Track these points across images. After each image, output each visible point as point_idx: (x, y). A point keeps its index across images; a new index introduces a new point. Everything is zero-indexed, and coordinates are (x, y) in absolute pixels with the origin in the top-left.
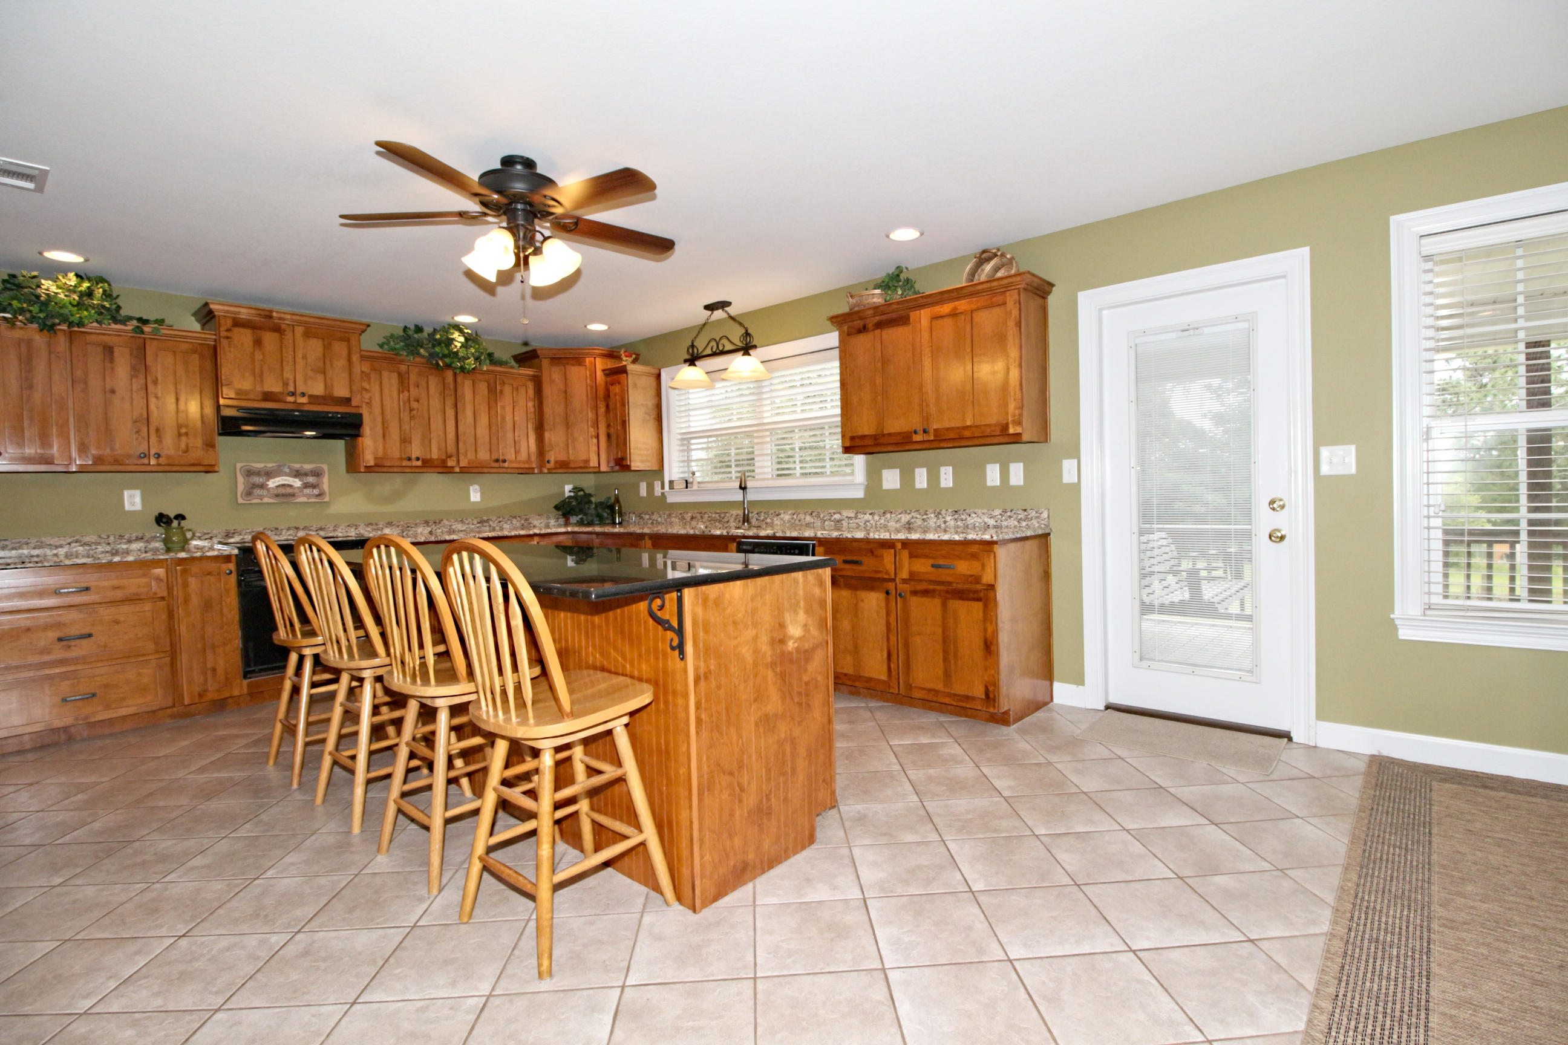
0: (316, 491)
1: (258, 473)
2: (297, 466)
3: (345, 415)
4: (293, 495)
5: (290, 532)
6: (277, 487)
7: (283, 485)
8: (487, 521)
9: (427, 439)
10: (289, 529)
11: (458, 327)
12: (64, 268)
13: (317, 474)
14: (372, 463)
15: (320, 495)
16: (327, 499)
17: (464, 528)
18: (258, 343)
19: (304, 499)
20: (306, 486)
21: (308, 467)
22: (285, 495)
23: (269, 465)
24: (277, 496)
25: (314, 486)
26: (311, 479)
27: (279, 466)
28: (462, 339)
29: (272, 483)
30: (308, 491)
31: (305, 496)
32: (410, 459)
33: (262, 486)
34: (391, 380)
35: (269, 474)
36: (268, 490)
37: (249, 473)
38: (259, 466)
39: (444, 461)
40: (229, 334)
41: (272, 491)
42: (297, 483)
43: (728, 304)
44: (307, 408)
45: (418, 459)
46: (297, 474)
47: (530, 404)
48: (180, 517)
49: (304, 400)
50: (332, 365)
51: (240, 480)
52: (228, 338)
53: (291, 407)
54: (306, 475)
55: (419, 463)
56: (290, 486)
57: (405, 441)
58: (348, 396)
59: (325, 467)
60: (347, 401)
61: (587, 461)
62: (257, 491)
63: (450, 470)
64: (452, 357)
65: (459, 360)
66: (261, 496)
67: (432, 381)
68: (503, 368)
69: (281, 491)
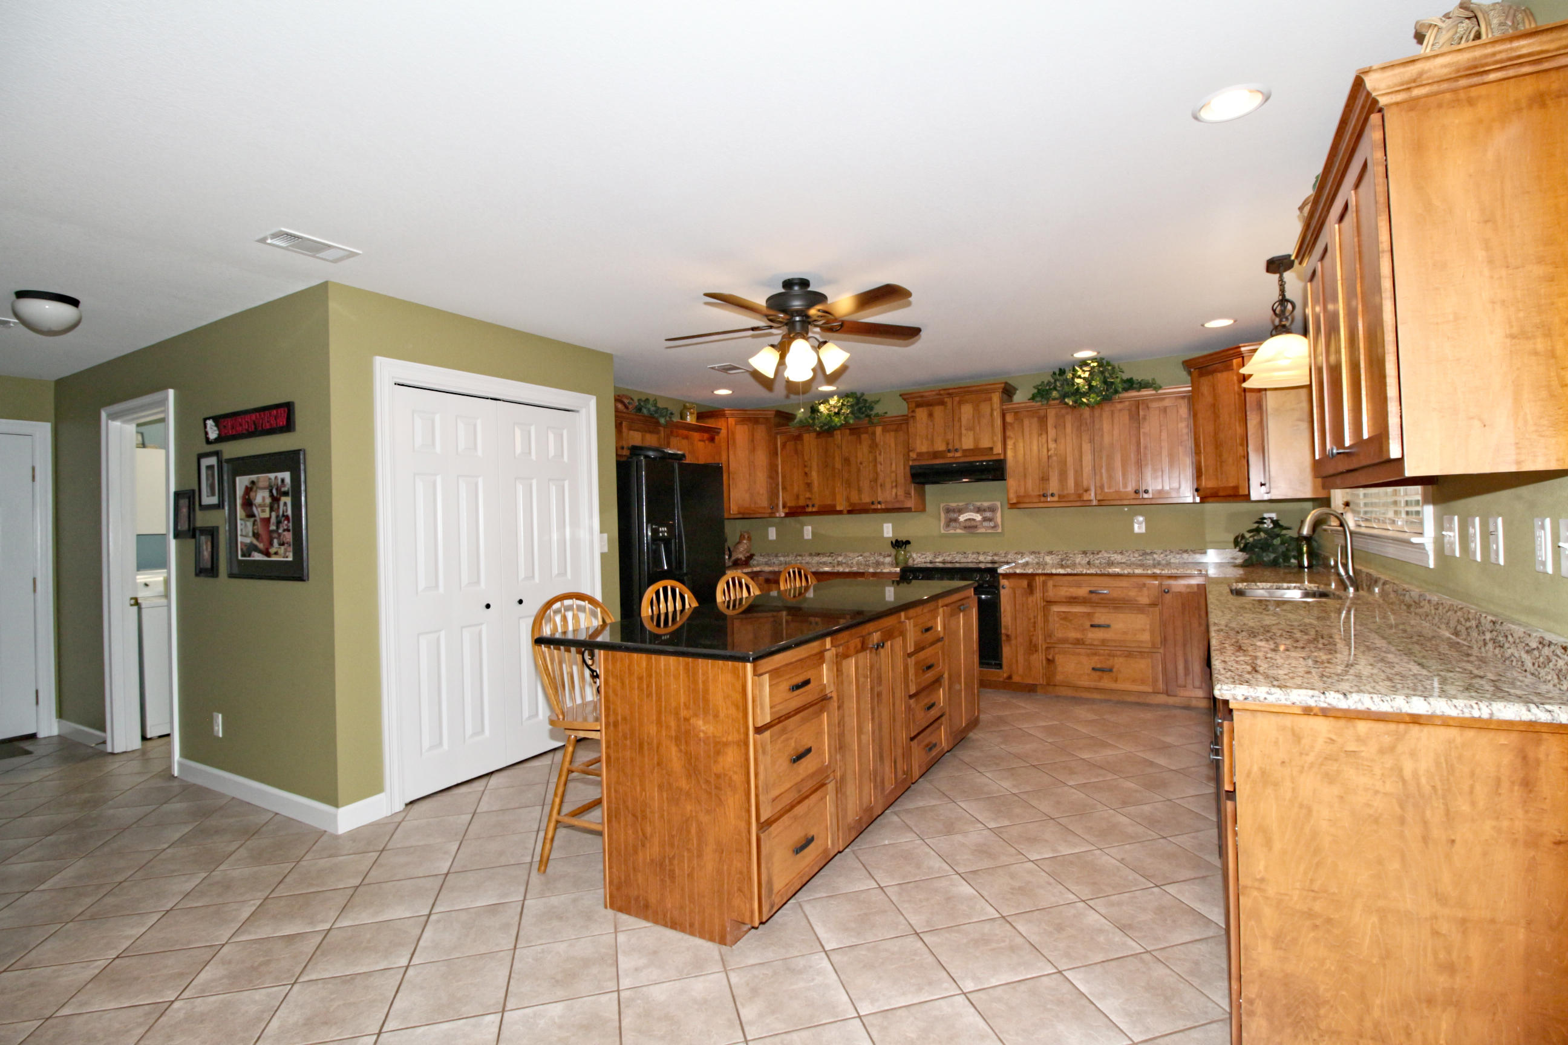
0: (992, 524)
1: (954, 511)
2: (978, 504)
3: (992, 462)
4: (976, 527)
5: (974, 556)
6: (966, 520)
7: (970, 519)
8: (1151, 554)
9: (1063, 476)
10: (973, 553)
12: (831, 395)
13: (992, 509)
14: (1014, 501)
15: (995, 527)
16: (1000, 530)
17: (1124, 561)
18: (931, 415)
19: (983, 530)
20: (985, 519)
21: (986, 504)
22: (971, 527)
23: (961, 504)
24: (965, 527)
25: (990, 520)
26: (988, 514)
27: (967, 504)
28: (1086, 374)
29: (962, 518)
30: (986, 524)
31: (984, 527)
32: (1046, 495)
33: (956, 520)
34: (1031, 426)
35: (960, 511)
36: (960, 523)
37: (948, 511)
38: (954, 505)
39: (1082, 496)
40: (913, 414)
41: (962, 525)
42: (978, 517)
44: (962, 460)
45: (1052, 495)
46: (979, 510)
47: (1183, 424)
48: (907, 543)
49: (958, 454)
50: (979, 422)
51: (942, 516)
52: (913, 417)
53: (952, 461)
54: (985, 510)
55: (1056, 499)
56: (974, 520)
58: (990, 445)
59: (994, 503)
60: (992, 451)
61: (1236, 488)
62: (953, 524)
63: (1087, 504)
64: (1077, 392)
65: (1084, 395)
66: (955, 528)
67: (1069, 419)
68: (1145, 392)
69: (968, 524)
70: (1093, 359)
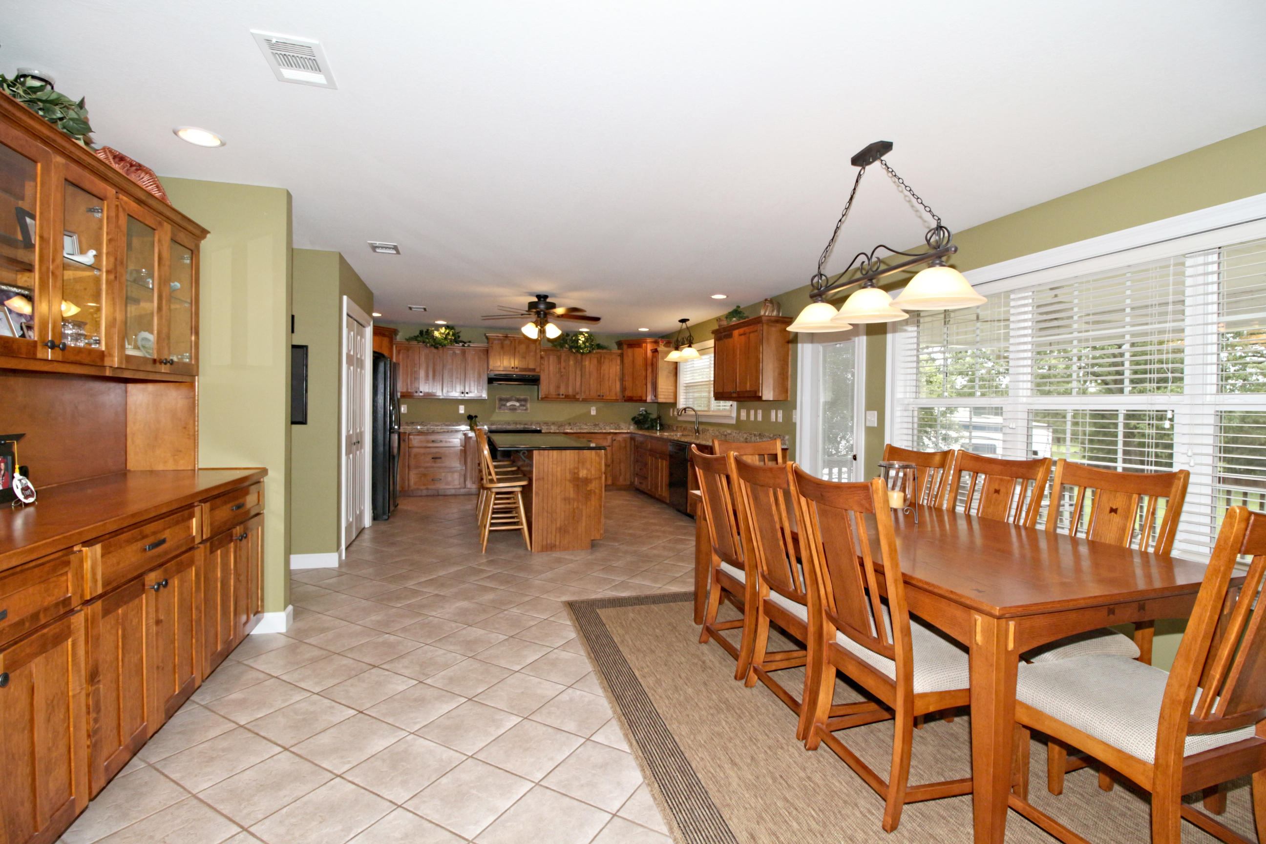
0: (524, 408)
1: (504, 400)
2: (518, 397)
3: (533, 376)
4: (516, 409)
5: (514, 424)
6: (510, 405)
7: (513, 405)
8: (598, 425)
9: (567, 386)
11: (581, 333)
12: (441, 326)
13: (525, 400)
14: (543, 397)
15: (526, 409)
16: (530, 410)
17: (587, 428)
18: (502, 347)
19: (519, 411)
20: (521, 405)
21: (522, 397)
22: (513, 409)
23: (508, 396)
24: (510, 409)
25: (524, 406)
26: (523, 403)
27: (511, 397)
28: (583, 339)
29: (508, 404)
30: (521, 408)
32: (559, 395)
33: (505, 405)
34: (553, 359)
35: (508, 400)
37: (501, 400)
38: (504, 396)
39: (575, 396)
40: (491, 345)
41: (508, 408)
42: (517, 404)
43: (688, 320)
44: (519, 374)
45: (563, 395)
46: (518, 400)
47: (618, 367)
48: (476, 417)
49: (518, 370)
50: (528, 354)
51: (497, 402)
52: (491, 347)
53: (512, 373)
54: (521, 401)
55: (564, 397)
56: (515, 405)
57: (558, 387)
58: (534, 368)
59: (529, 397)
60: (534, 370)
61: (641, 397)
62: (503, 407)
63: (577, 400)
64: (579, 348)
65: (582, 349)
66: (504, 410)
67: (572, 358)
68: (604, 351)
69: (512, 407)
70: (587, 332)
